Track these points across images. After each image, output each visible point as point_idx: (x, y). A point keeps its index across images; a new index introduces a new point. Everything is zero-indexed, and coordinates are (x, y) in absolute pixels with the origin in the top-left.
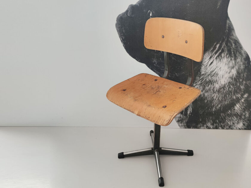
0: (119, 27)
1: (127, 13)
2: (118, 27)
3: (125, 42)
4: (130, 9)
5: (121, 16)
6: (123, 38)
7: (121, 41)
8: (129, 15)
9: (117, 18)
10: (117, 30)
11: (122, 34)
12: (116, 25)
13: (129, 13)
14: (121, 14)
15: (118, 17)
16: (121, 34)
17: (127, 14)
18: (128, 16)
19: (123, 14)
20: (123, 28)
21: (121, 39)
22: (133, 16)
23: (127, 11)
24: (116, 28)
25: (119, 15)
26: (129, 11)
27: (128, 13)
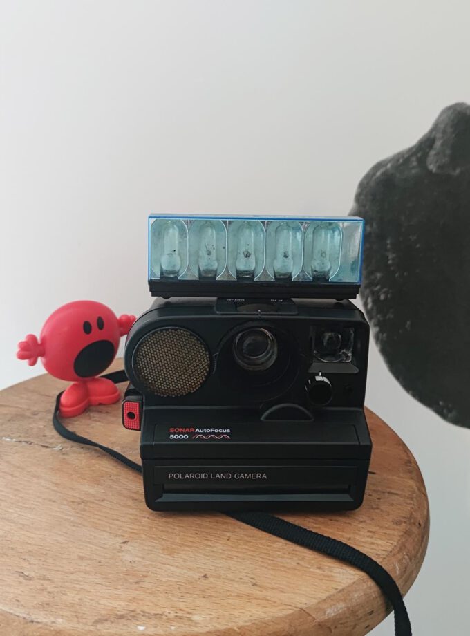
0: (368, 236)
1: (426, 155)
3: (390, 316)
4: (444, 132)
5: (384, 174)
6: (382, 297)
7: (368, 313)
8: (432, 167)
9: (361, 185)
11: (379, 275)
13: (437, 154)
14: (389, 160)
15: (368, 177)
16: (371, 273)
17: (422, 161)
18: (430, 172)
19: (402, 161)
20: (388, 242)
21: (365, 305)
22: (458, 171)
23: (426, 144)
25: (378, 166)
26: (438, 144)
27: (432, 153)
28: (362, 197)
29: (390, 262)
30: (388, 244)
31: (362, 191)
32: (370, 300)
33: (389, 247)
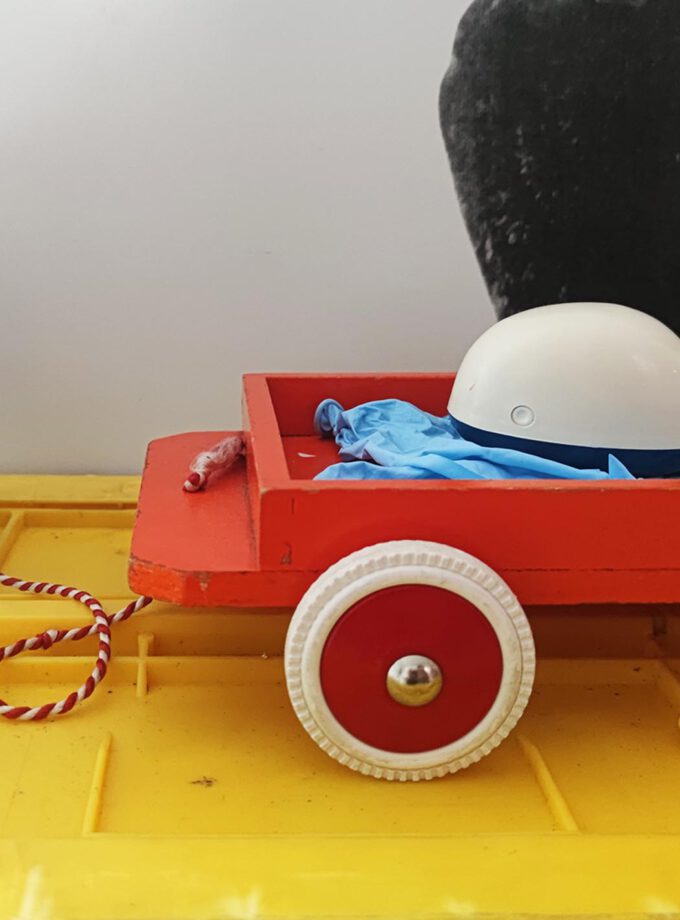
0: (481, 120)
2: (459, 121)
6: (512, 238)
7: (487, 269)
9: (464, 23)
10: (451, 147)
11: (504, 196)
12: (450, 93)
16: (488, 192)
20: (519, 132)
21: (481, 253)
24: (445, 124)
28: (467, 47)
29: (523, 171)
30: (518, 136)
31: (467, 35)
32: (488, 244)
33: (520, 141)
